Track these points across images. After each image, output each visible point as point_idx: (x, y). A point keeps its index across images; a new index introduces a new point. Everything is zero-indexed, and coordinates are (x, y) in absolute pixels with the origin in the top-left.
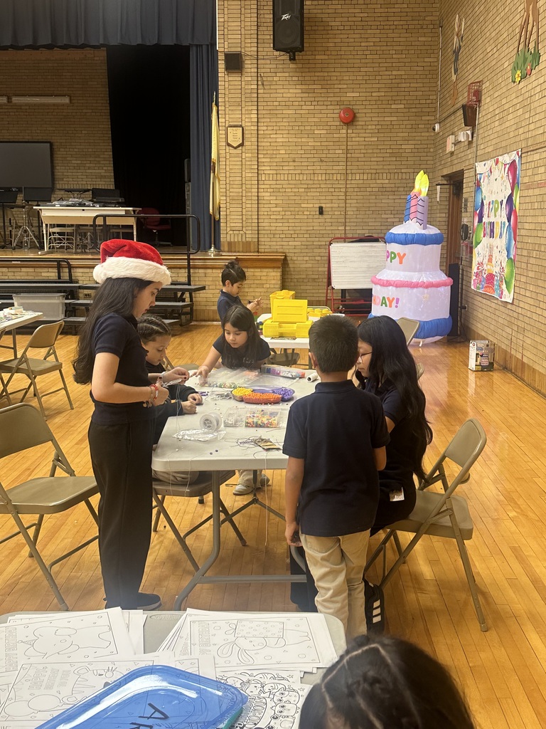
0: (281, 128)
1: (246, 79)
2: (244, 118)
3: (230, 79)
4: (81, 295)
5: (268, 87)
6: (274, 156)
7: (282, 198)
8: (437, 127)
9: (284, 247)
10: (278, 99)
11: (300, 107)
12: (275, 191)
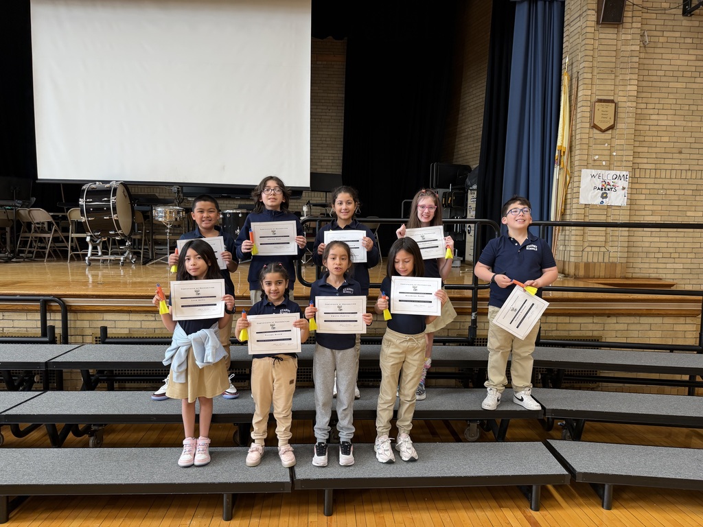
0: (666, 106)
1: (624, 37)
2: (617, 92)
3: (602, 36)
5: (651, 50)
6: (654, 145)
7: (662, 202)
9: (660, 271)
10: (664, 68)
11: (692, 80)
12: (652, 193)
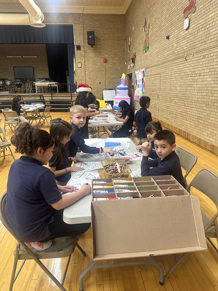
0: (90, 63)
1: (82, 52)
2: (81, 61)
3: (78, 51)
4: (46, 103)
5: (87, 54)
6: (89, 70)
7: (91, 80)
8: (125, 63)
10: (89, 56)
11: (94, 58)
12: (89, 78)
